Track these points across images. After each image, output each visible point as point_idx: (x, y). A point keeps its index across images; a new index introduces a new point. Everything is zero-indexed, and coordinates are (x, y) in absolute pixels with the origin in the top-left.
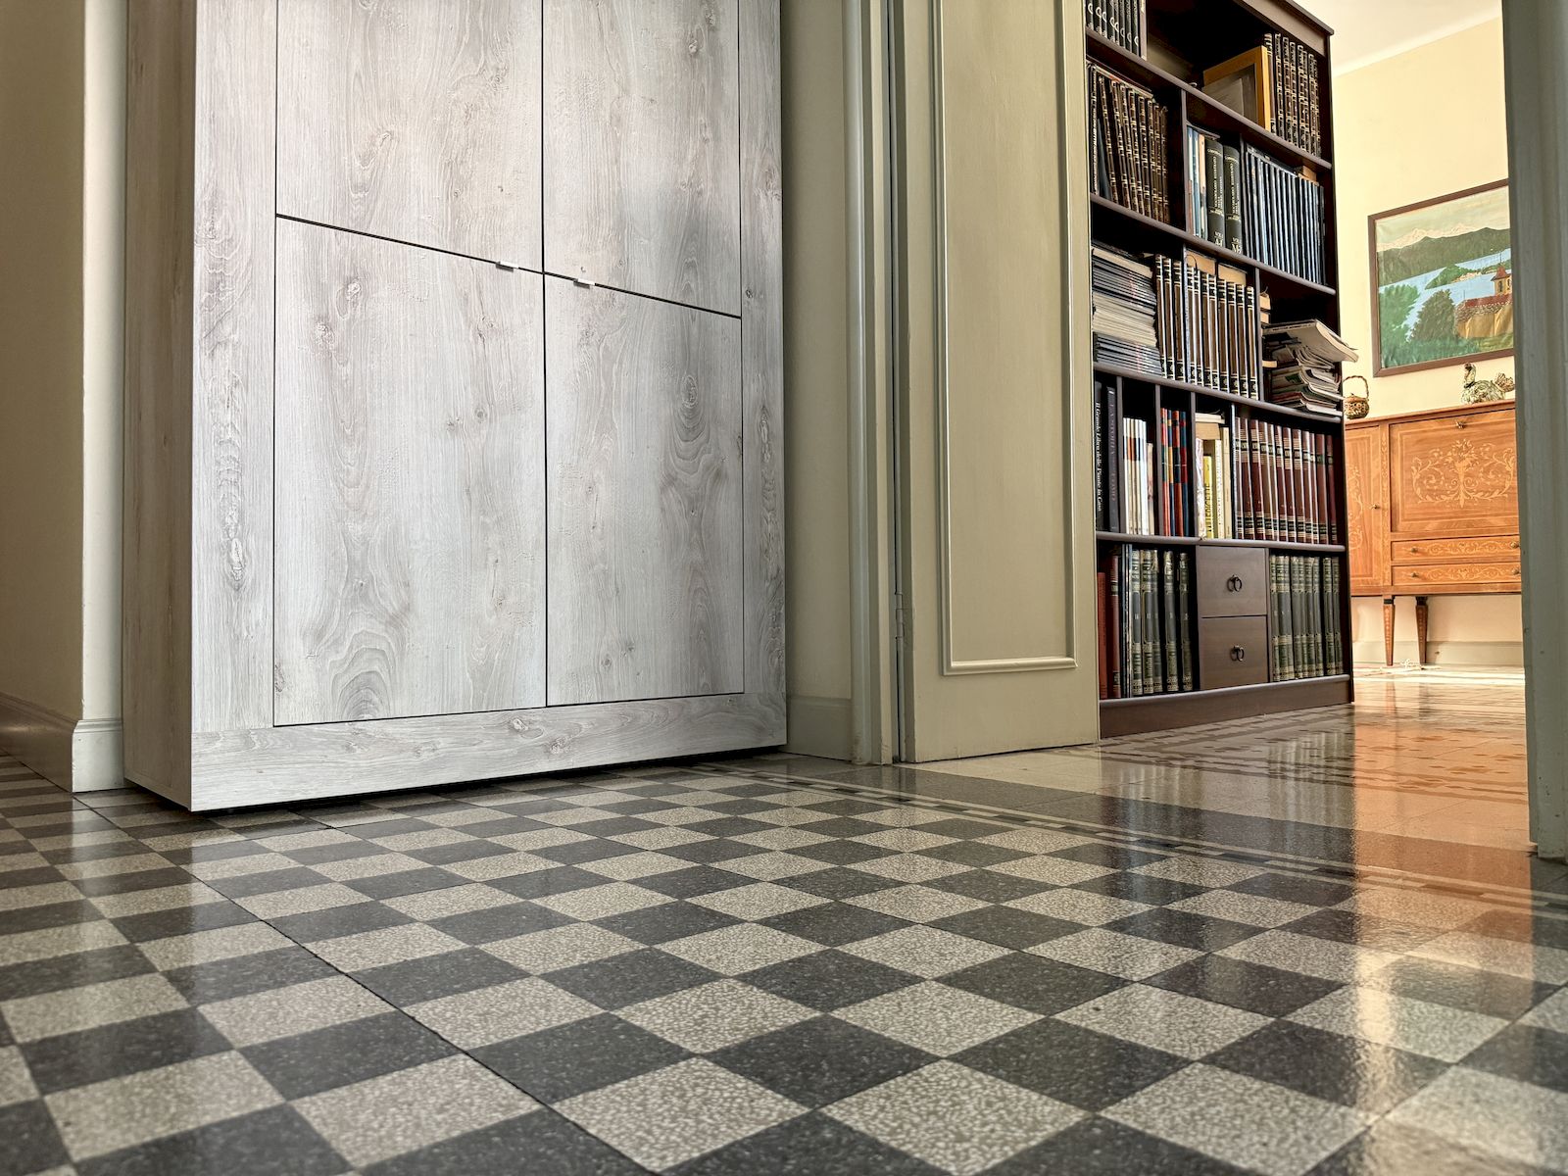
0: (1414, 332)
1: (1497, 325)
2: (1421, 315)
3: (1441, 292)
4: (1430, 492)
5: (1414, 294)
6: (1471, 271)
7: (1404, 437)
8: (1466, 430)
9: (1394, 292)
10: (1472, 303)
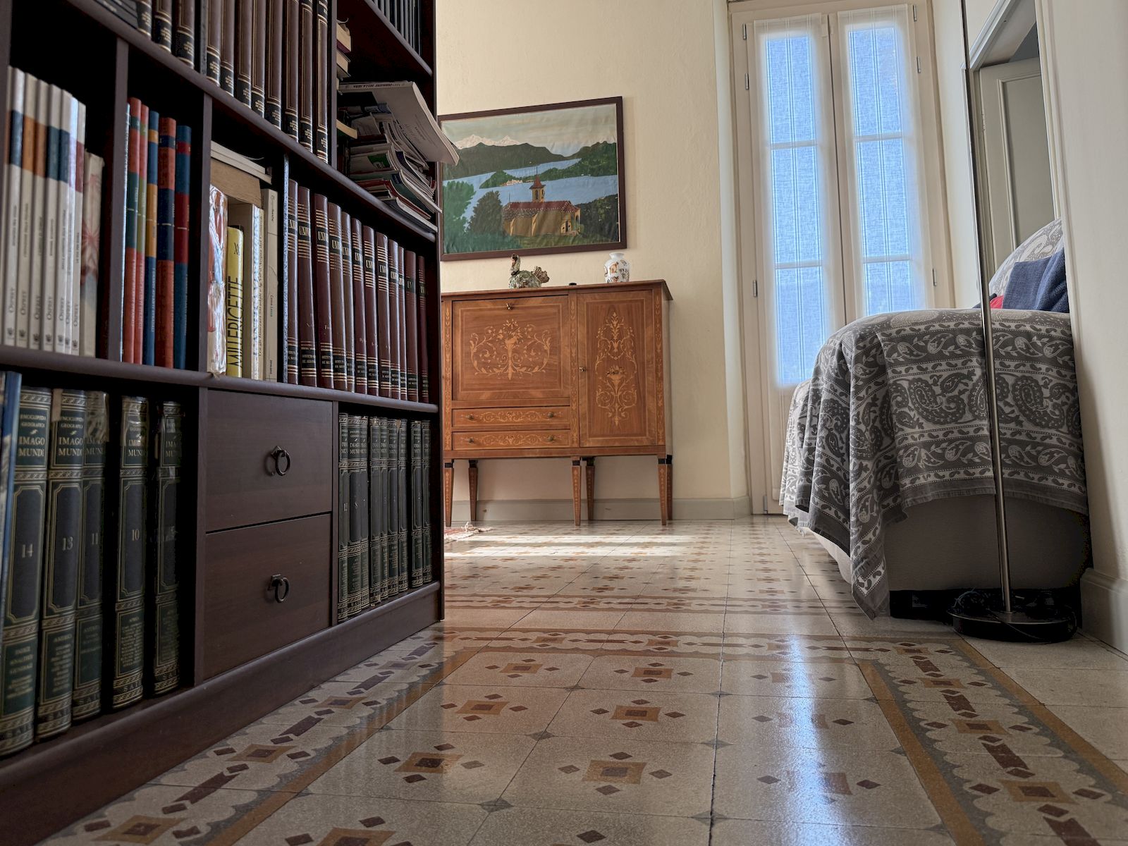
0: (471, 225)
1: (534, 226)
2: (476, 210)
3: (492, 193)
4: (485, 365)
5: (470, 191)
6: (515, 178)
7: (465, 313)
8: (514, 312)
9: (455, 187)
10: (515, 205)
